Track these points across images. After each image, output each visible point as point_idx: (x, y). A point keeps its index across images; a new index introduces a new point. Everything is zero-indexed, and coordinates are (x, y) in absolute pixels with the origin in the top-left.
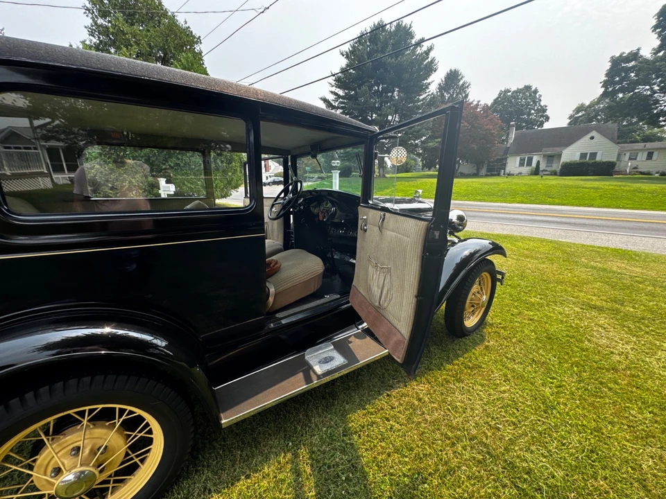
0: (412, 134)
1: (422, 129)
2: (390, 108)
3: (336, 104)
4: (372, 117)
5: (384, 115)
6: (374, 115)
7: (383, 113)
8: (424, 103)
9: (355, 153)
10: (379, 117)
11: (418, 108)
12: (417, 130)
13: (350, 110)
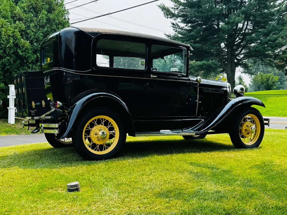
0: (267, 43)
1: (279, 37)
2: (239, 16)
3: (176, 12)
4: (218, 25)
5: (233, 23)
6: (221, 23)
7: (231, 21)
8: (280, 9)
9: (198, 66)
10: (226, 26)
11: (273, 14)
12: (272, 39)
13: (192, 18)
